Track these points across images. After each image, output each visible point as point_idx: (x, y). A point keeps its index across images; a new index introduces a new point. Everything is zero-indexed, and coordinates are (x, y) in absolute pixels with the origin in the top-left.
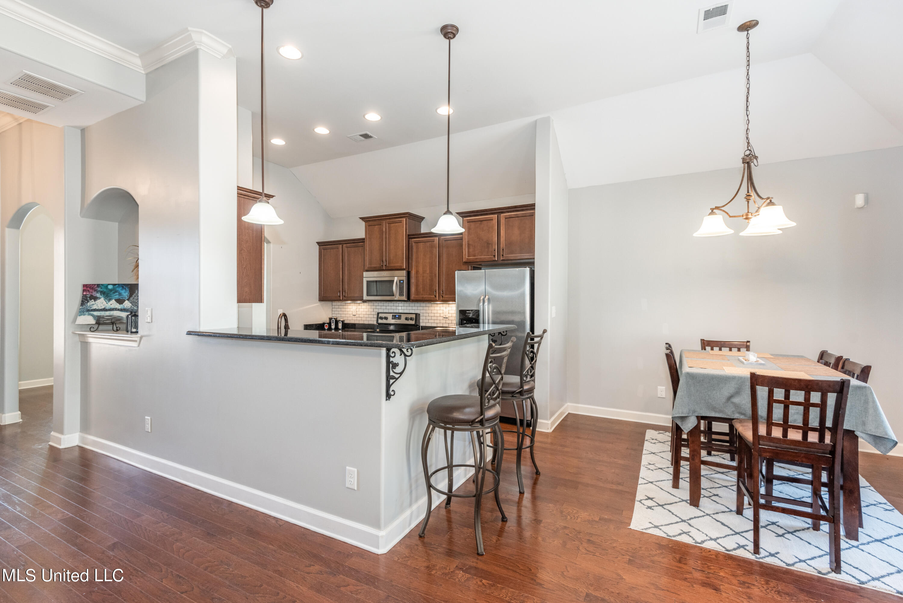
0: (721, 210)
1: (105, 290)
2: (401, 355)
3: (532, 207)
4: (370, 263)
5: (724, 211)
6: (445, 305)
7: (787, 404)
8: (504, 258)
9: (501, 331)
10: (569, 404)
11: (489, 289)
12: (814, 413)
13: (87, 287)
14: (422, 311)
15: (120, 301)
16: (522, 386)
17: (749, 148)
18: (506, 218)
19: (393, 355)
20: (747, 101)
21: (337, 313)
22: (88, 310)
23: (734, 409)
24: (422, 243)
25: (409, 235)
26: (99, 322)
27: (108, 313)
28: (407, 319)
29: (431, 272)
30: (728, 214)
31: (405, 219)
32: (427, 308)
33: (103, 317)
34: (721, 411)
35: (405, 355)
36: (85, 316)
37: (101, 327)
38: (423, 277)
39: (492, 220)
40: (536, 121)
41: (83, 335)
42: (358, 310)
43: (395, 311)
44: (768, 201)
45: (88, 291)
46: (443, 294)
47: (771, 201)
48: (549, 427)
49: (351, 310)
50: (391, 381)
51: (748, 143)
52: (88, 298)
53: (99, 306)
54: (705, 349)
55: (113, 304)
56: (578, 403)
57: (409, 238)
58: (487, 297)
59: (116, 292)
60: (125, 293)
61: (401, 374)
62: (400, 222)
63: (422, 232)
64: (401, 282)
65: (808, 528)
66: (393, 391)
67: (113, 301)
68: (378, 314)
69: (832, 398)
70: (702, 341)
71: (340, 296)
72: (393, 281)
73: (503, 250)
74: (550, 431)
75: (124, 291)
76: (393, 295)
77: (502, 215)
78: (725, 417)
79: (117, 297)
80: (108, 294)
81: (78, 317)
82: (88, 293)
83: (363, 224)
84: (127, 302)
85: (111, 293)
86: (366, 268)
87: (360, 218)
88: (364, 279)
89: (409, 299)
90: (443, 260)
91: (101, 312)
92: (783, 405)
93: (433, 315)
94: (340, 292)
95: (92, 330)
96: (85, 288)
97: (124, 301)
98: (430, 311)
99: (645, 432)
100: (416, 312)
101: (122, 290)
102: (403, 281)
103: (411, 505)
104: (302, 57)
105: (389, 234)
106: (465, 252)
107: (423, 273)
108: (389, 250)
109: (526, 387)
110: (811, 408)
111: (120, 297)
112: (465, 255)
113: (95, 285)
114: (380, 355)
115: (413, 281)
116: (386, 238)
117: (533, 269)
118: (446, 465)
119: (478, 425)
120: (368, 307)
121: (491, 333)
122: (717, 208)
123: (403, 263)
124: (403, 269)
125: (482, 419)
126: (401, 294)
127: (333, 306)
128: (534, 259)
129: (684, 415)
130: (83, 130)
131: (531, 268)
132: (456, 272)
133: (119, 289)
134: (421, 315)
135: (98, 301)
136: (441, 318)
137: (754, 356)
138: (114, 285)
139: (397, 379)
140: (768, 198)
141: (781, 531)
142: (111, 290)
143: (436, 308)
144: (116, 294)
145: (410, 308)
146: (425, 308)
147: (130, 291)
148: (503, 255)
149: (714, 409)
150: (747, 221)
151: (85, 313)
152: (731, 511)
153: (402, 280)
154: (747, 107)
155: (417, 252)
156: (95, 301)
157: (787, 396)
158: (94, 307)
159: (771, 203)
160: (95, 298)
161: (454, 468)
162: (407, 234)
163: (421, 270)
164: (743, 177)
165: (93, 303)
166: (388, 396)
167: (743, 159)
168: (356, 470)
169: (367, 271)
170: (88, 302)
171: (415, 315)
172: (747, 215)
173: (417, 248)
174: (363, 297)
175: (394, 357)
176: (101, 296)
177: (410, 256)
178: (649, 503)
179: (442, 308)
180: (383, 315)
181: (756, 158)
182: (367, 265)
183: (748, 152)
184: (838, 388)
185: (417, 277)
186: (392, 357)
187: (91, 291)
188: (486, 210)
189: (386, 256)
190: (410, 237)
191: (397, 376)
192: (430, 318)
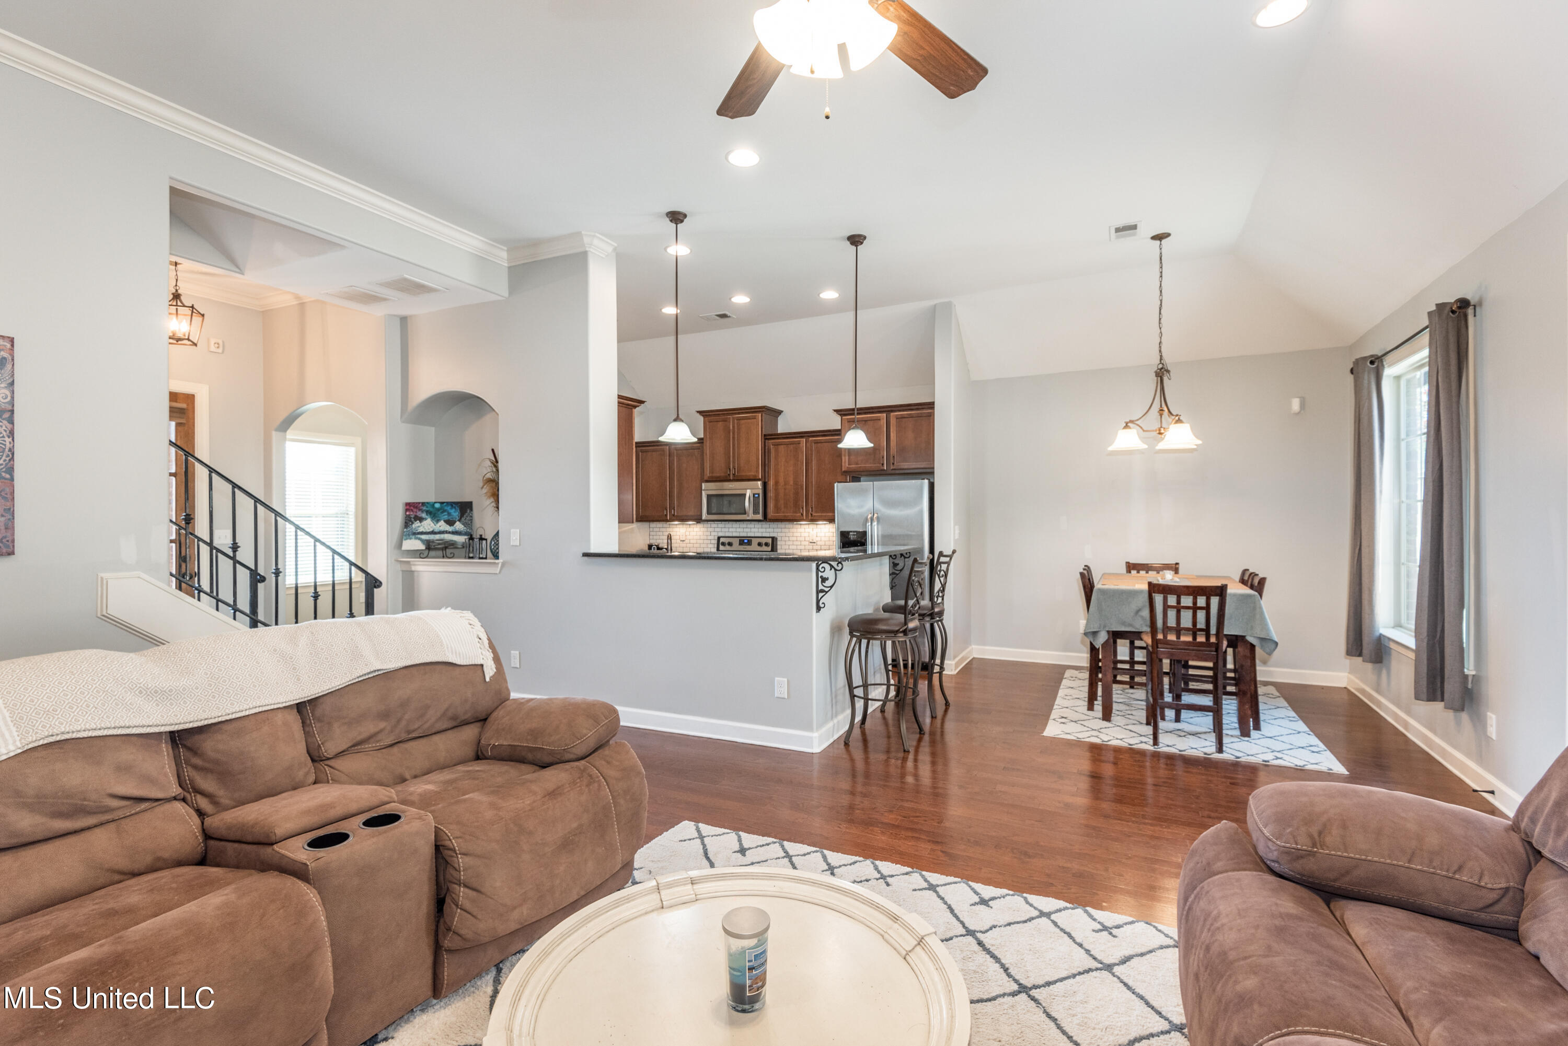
0: (1135, 424)
1: (431, 509)
2: (831, 569)
3: (931, 405)
4: (712, 471)
5: (1138, 425)
6: (811, 526)
7: (1179, 609)
8: (895, 467)
9: (904, 553)
10: (973, 646)
11: (877, 506)
12: (1201, 615)
13: (410, 506)
14: (780, 534)
15: (450, 523)
16: (933, 608)
17: (1162, 362)
18: (897, 418)
19: (823, 570)
20: (1160, 314)
21: (658, 537)
22: (414, 534)
23: (1142, 622)
24: (782, 446)
25: (765, 435)
26: (429, 546)
27: (437, 537)
28: (760, 544)
29: (796, 483)
30: (1141, 428)
31: (760, 415)
32: (787, 530)
33: (433, 541)
34: (1130, 625)
35: (836, 570)
36: (412, 540)
37: (432, 553)
38: (785, 489)
39: (880, 420)
40: (935, 305)
41: (408, 562)
42: (687, 533)
43: (742, 535)
44: (1177, 418)
45: (412, 510)
46: (812, 511)
47: (1179, 418)
48: (954, 668)
49: (678, 534)
50: (821, 595)
51: (1161, 356)
52: (413, 520)
53: (427, 528)
54: (1130, 572)
55: (442, 525)
56: (984, 644)
57: (765, 439)
58: (876, 515)
59: (444, 511)
60: (455, 512)
61: (831, 587)
62: (754, 418)
63: (779, 432)
64: (755, 497)
65: (1210, 732)
66: (823, 603)
67: (442, 523)
68: (719, 538)
69: (1215, 601)
70: (1128, 563)
71: (666, 515)
72: (744, 495)
73: (894, 457)
74: (954, 672)
75: (454, 510)
76: (745, 513)
77: (892, 414)
78: (1134, 630)
79: (446, 517)
80: (435, 513)
81: (404, 541)
82: (412, 513)
83: (701, 419)
84: (458, 523)
85: (439, 513)
86: (706, 478)
87: (698, 412)
88: (703, 492)
89: (766, 518)
90: (812, 469)
91: (430, 536)
92: (1175, 610)
93: (795, 539)
94: (666, 510)
95: (422, 556)
96: (408, 507)
97: (455, 522)
98: (791, 534)
99: (1065, 672)
100: (772, 535)
101: (451, 509)
102: (759, 494)
103: (832, 718)
104: (691, 252)
105: (739, 433)
106: (845, 459)
107: (785, 484)
108: (739, 454)
109: (936, 610)
110: (1198, 611)
111: (450, 517)
112: (845, 462)
113: (419, 503)
114: (810, 570)
115: (771, 494)
116: (734, 438)
117: (932, 480)
118: (862, 684)
119: (901, 635)
120: (702, 529)
121: (892, 554)
122: (1131, 422)
123: (757, 471)
124: (759, 480)
125: (906, 629)
126: (756, 512)
127: (651, 529)
128: (933, 468)
129: (1095, 630)
130: (404, 320)
131: (929, 480)
132: (836, 485)
133: (448, 508)
134: (779, 539)
135: (424, 523)
136: (807, 543)
137: (1170, 574)
138: (442, 503)
139: (827, 592)
140: (1177, 415)
141: (1183, 734)
142: (438, 510)
143: (799, 530)
144: (445, 514)
145: (764, 530)
146: (783, 530)
147: (460, 511)
148: (893, 464)
149: (1124, 624)
150: (1160, 436)
151: (411, 536)
152: (1142, 723)
153: (756, 494)
154: (1160, 319)
155: (776, 458)
156: (421, 522)
157: (1179, 602)
158: (421, 530)
159: (1179, 421)
160: (421, 520)
161: (869, 687)
162: (764, 433)
163: (781, 481)
164: (1156, 391)
165: (419, 524)
166: (819, 609)
167: (1156, 372)
168: (786, 680)
169: (707, 481)
170: (413, 523)
171: (771, 539)
172: (1160, 430)
173: (777, 451)
174: (701, 515)
175: (824, 571)
176: (427, 517)
177: (767, 463)
178: (1063, 720)
179: (807, 530)
180: (726, 540)
181: (1168, 371)
182: (707, 474)
183: (1160, 366)
184: (1218, 591)
185: (776, 490)
186: (822, 572)
187: (415, 510)
188: (872, 408)
189: (734, 462)
190: (767, 437)
191: (827, 589)
192: (791, 543)
